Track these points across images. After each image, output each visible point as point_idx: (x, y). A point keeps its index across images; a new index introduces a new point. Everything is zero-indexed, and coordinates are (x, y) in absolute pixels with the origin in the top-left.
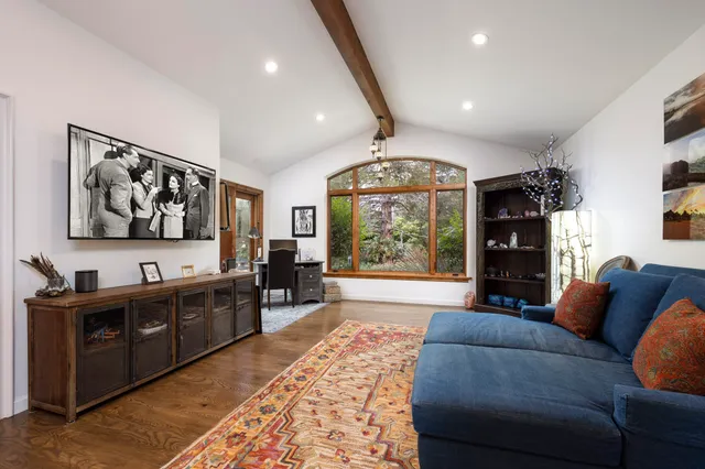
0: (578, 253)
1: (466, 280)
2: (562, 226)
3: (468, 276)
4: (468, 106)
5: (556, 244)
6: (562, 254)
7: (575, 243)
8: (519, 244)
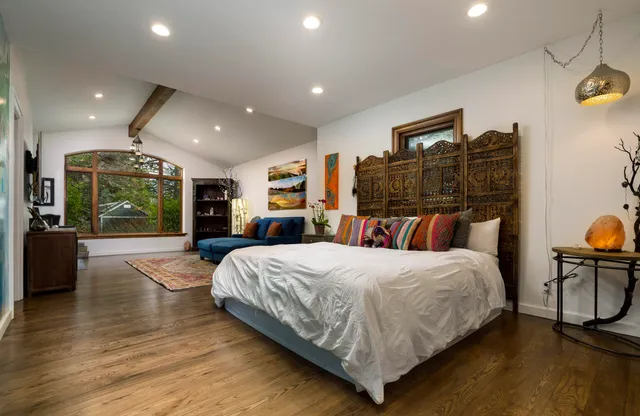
0: (242, 216)
1: (184, 235)
2: (236, 205)
3: (184, 232)
4: (196, 141)
5: (234, 213)
6: (237, 217)
7: (241, 212)
8: (215, 213)
